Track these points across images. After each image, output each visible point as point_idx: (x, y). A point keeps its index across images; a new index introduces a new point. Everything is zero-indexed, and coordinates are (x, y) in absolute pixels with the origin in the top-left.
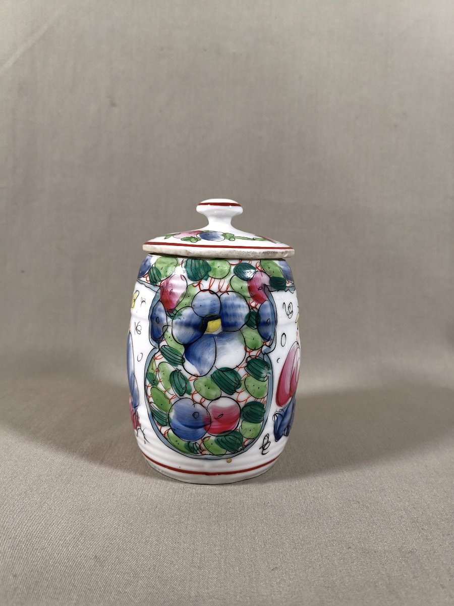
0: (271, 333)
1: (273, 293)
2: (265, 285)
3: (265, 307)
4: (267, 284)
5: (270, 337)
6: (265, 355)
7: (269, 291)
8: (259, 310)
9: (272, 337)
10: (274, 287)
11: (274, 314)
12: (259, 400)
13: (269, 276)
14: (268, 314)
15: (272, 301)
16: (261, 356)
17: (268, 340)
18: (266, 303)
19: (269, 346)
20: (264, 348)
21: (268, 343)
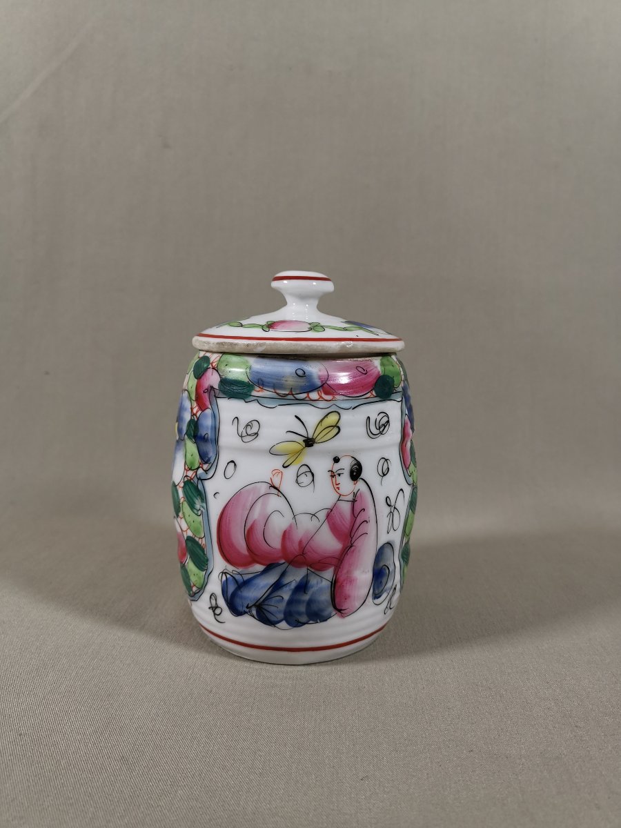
0: (212, 455)
1: (219, 400)
2: (212, 387)
3: (206, 416)
4: (216, 386)
5: (209, 460)
6: (200, 481)
7: (215, 396)
8: (198, 419)
9: (212, 461)
10: (224, 393)
11: (216, 429)
12: (197, 539)
13: (220, 375)
14: (207, 428)
15: (216, 412)
16: (196, 480)
17: (206, 463)
18: (208, 412)
19: (206, 471)
20: (200, 471)
21: (205, 467)
